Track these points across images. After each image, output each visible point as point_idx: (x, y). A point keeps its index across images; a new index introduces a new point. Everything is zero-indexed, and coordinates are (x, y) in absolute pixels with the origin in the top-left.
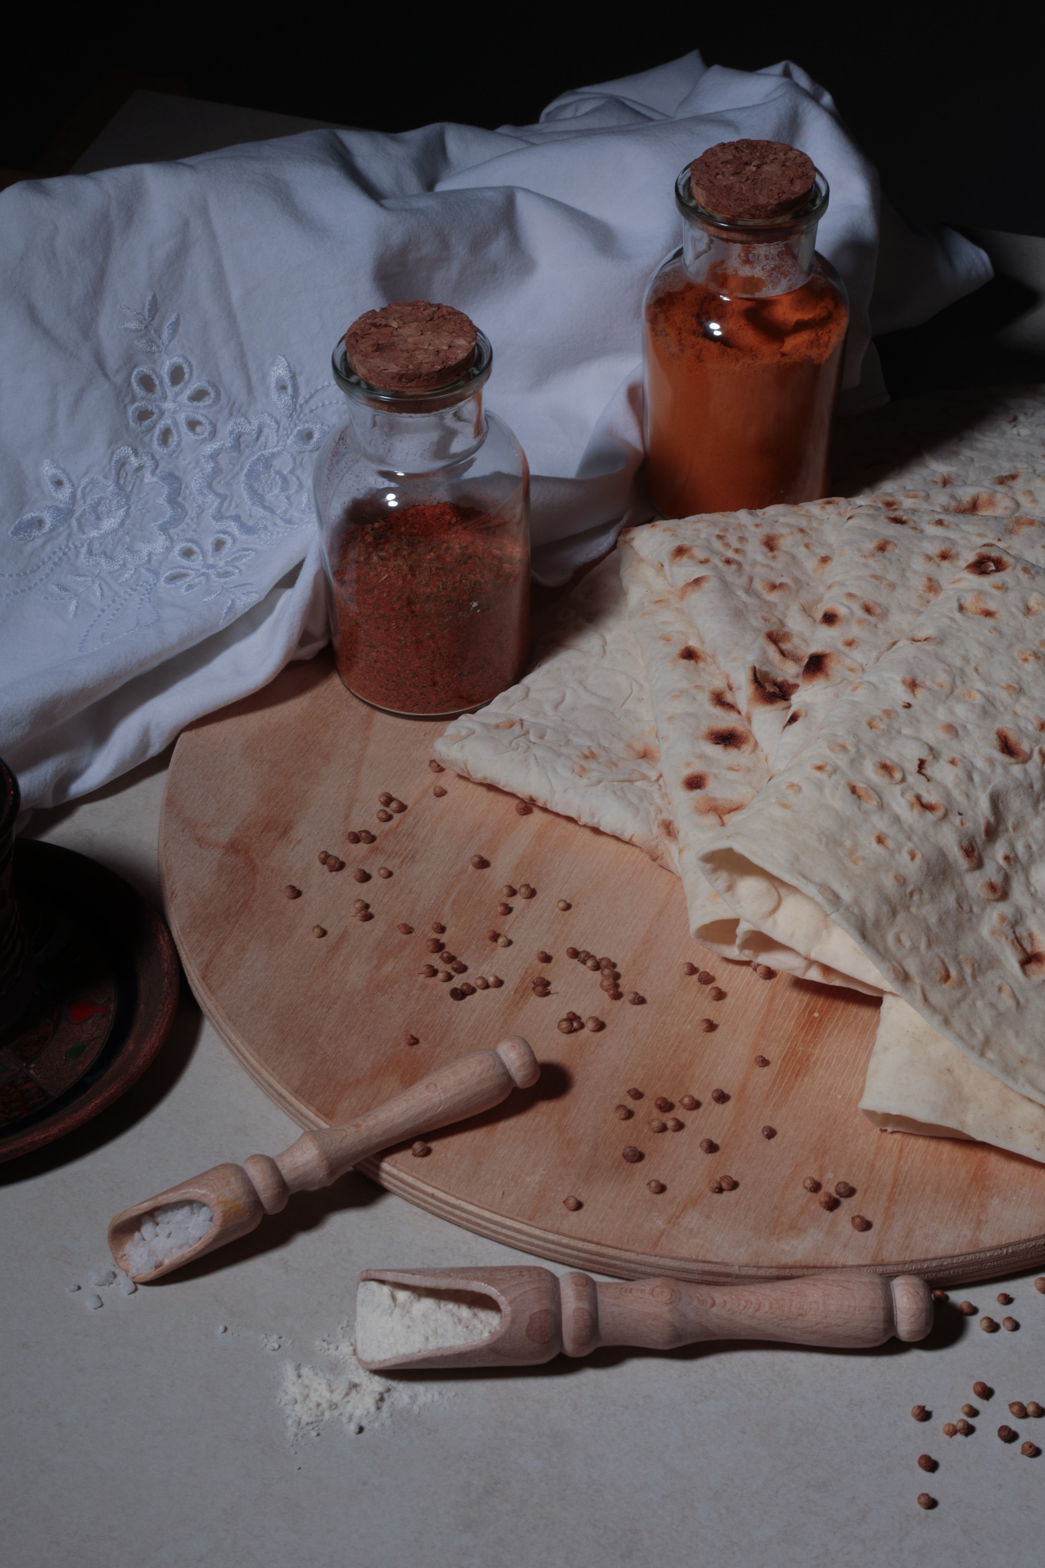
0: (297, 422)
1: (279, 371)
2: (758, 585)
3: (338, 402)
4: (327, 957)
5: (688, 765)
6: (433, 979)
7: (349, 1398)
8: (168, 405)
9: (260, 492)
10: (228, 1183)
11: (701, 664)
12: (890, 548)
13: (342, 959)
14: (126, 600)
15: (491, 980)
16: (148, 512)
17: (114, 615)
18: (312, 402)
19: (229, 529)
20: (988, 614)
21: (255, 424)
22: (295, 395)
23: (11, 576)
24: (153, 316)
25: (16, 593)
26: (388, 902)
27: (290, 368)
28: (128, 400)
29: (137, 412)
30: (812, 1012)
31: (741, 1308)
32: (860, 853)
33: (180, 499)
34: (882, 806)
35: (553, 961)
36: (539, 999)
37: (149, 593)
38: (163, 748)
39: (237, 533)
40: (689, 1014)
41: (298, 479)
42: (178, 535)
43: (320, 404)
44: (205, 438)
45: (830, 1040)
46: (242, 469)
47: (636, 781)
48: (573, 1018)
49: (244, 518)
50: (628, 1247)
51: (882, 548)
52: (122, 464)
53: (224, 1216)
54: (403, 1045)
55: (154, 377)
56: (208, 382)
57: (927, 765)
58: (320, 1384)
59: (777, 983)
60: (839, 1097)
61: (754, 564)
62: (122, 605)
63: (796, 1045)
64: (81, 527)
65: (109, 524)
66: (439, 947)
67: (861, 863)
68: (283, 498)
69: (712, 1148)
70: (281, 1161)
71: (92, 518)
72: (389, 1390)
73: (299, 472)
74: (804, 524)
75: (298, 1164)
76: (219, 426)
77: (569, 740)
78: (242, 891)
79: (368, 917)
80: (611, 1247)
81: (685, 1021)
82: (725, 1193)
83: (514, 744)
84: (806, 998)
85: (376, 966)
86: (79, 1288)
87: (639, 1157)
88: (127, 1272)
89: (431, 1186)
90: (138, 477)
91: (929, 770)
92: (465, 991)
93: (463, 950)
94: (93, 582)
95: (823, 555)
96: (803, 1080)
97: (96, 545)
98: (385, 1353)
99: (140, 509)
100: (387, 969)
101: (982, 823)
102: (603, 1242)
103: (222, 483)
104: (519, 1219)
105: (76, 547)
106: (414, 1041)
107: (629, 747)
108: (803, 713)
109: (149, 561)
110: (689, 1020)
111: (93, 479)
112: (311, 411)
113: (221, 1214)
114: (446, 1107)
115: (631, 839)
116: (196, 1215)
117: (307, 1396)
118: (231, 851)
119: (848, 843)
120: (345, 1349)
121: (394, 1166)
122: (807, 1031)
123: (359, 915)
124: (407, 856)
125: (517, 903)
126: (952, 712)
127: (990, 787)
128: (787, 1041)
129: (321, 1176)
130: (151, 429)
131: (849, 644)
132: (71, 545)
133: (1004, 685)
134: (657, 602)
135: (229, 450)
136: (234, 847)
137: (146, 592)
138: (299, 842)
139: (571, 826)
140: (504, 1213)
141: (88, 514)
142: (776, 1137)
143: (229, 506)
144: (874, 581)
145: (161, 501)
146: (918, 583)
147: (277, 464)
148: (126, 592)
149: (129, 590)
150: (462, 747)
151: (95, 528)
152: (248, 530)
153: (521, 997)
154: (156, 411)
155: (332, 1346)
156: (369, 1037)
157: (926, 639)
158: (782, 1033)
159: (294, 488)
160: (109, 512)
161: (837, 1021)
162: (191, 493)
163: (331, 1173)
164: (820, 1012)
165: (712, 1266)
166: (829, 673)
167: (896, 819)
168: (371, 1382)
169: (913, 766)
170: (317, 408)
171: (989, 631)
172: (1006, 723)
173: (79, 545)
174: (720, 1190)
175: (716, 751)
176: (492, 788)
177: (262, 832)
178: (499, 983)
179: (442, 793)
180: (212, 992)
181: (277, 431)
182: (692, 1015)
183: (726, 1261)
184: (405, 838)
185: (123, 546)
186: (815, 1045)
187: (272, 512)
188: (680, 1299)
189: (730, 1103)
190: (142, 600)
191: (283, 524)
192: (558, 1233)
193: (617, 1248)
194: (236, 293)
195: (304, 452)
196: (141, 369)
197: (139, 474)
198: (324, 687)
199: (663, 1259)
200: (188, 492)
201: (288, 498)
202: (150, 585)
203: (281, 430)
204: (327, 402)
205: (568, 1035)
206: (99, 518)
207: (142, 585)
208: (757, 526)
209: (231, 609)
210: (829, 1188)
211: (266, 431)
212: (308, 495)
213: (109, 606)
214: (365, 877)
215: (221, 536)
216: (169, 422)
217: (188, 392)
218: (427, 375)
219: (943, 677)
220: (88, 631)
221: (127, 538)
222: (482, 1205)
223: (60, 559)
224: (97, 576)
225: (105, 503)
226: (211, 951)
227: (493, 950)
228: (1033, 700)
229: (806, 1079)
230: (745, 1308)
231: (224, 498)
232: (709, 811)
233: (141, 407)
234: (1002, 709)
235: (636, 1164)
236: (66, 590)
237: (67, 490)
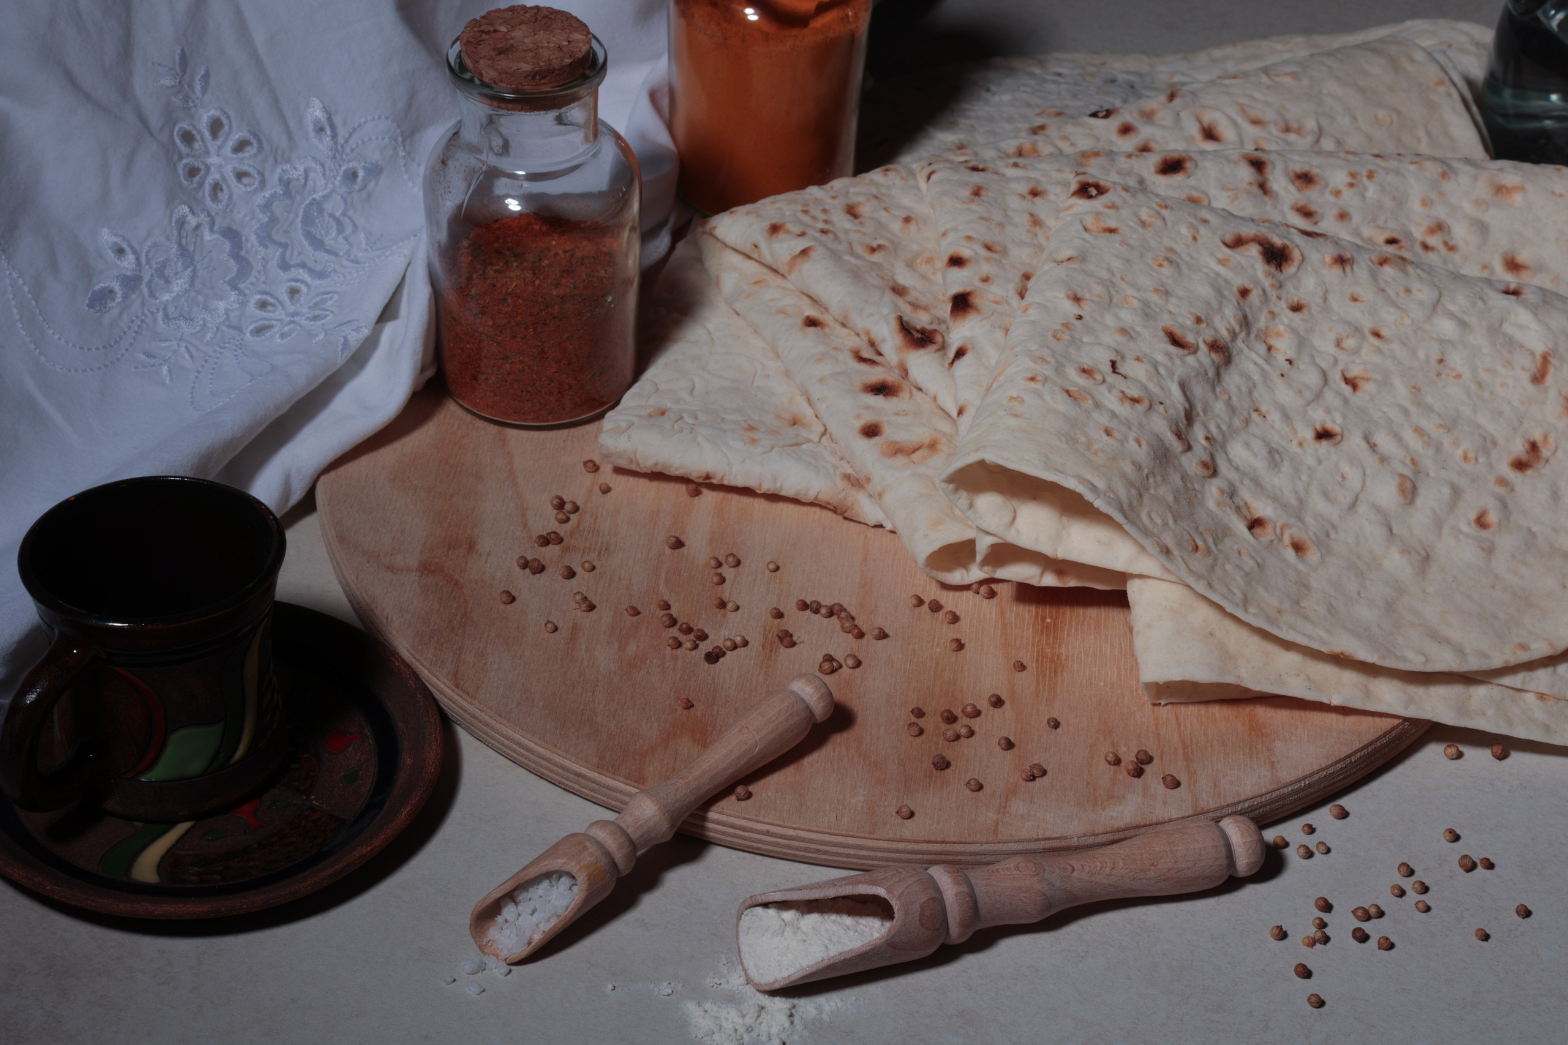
0: (341, 162)
1: (316, 112)
2: (859, 249)
3: (377, 138)
4: (568, 648)
5: (858, 416)
6: (679, 650)
7: (760, 1020)
8: (213, 160)
9: (318, 236)
10: (585, 848)
11: (827, 330)
12: (983, 192)
13: (583, 647)
14: (218, 358)
15: (738, 640)
16: (215, 269)
17: (212, 374)
18: (351, 141)
19: (299, 277)
20: (1112, 231)
21: (302, 168)
22: (334, 135)
23: (97, 349)
24: (184, 71)
25: (106, 366)
26: (602, 592)
27: (326, 109)
28: (176, 158)
29: (187, 170)
30: (1043, 619)
31: (1099, 868)
32: (1095, 447)
33: (243, 253)
34: (1098, 405)
35: (786, 616)
36: (788, 650)
37: (241, 348)
38: (303, 494)
39: (308, 279)
40: (934, 639)
41: (351, 219)
42: (249, 289)
43: (360, 142)
44: (257, 188)
45: (1071, 639)
46: (297, 216)
47: (802, 444)
48: (829, 658)
49: (310, 264)
50: (971, 840)
51: (977, 193)
52: (181, 223)
53: (589, 879)
54: (680, 710)
55: (194, 132)
56: (249, 131)
57: (1118, 365)
58: (728, 1013)
59: (1001, 600)
60: (1102, 684)
61: (847, 231)
62: (216, 363)
63: (1042, 648)
64: (152, 294)
65: (179, 285)
66: (673, 622)
67: (1101, 454)
68: (341, 239)
69: (1009, 745)
70: (624, 822)
71: (162, 282)
72: (794, 1007)
73: (350, 213)
74: (874, 191)
75: (641, 822)
76: (267, 175)
77: (723, 419)
78: (455, 606)
79: (592, 607)
80: (955, 843)
81: (933, 646)
82: (1037, 779)
83: (676, 426)
84: (1033, 609)
85: (620, 648)
86: (455, 980)
87: (943, 764)
88: (497, 956)
89: (765, 823)
90: (197, 236)
91: (1121, 369)
92: (718, 654)
93: (696, 621)
94: (179, 346)
95: (905, 216)
96: (1062, 675)
97: (171, 309)
98: (787, 969)
99: (206, 268)
100: (632, 648)
101: (1181, 408)
102: (947, 840)
103: (281, 231)
104: (861, 835)
105: (152, 313)
106: (689, 706)
107: (778, 417)
108: (970, 346)
109: (228, 318)
110: (935, 644)
111: (155, 242)
112: (352, 150)
113: (586, 878)
114: (762, 747)
115: (816, 498)
116: (555, 887)
117: (721, 1026)
118: (426, 572)
119: (1083, 439)
120: (736, 981)
121: (721, 813)
122: (1046, 635)
123: (584, 605)
124: (602, 549)
125: (727, 572)
126: (1118, 318)
127: (1176, 377)
128: (1033, 646)
129: (664, 830)
130: (201, 185)
131: (986, 280)
132: (146, 312)
133: (1151, 289)
134: (756, 283)
135: (282, 198)
136: (426, 568)
137: (236, 348)
138: (489, 554)
139: (746, 500)
140: (844, 833)
141: (156, 279)
142: (1061, 727)
143: (292, 254)
144: (984, 222)
145: (225, 257)
146: (1024, 220)
147: (328, 207)
148: (215, 351)
149: (218, 349)
150: (629, 438)
151: (167, 292)
152: (321, 275)
153: (771, 651)
154: (202, 167)
155: (723, 981)
156: (644, 709)
157: (1069, 259)
158: (1025, 640)
159: (349, 230)
160: (177, 274)
161: (1070, 622)
162: (252, 246)
163: (672, 826)
164: (1051, 617)
165: (1053, 841)
166: (979, 308)
167: (1113, 415)
168: (774, 1003)
169: (1107, 368)
170: (357, 146)
171: (1120, 244)
172: (1166, 321)
173: (155, 311)
174: (1033, 778)
175: (877, 401)
176: (658, 476)
177: (448, 551)
178: (745, 643)
179: (606, 490)
180: (472, 697)
181: (324, 174)
182: (936, 640)
183: (1065, 835)
184: (591, 534)
185: (198, 306)
186: (1060, 646)
187: (336, 255)
188: (1044, 870)
189: (1007, 705)
190: (236, 355)
191: (351, 264)
192: (901, 840)
193: (961, 843)
194: (260, 38)
195: (353, 192)
196: (181, 125)
197: (198, 232)
198: (442, 415)
199: (1006, 845)
200: (249, 245)
201: (346, 239)
202: (238, 341)
203: (327, 172)
204: (366, 139)
205: (830, 676)
206: (168, 282)
207: (229, 343)
208: (834, 198)
209: (346, 344)
210: (1129, 758)
211: (312, 175)
212: (365, 234)
213: (202, 367)
214: (571, 574)
215: (294, 284)
216: (218, 176)
217: (230, 144)
218: (559, 70)
219: (1098, 289)
220: (192, 393)
221: (201, 298)
222: (820, 830)
223: (139, 327)
224: (181, 340)
225: (170, 265)
226: (452, 662)
227: (724, 616)
228: (1180, 299)
229: (1065, 675)
230: (1102, 867)
231: (284, 246)
232: (895, 454)
233: (189, 163)
234: (1158, 310)
235: (946, 771)
236: (154, 357)
237: (130, 258)
